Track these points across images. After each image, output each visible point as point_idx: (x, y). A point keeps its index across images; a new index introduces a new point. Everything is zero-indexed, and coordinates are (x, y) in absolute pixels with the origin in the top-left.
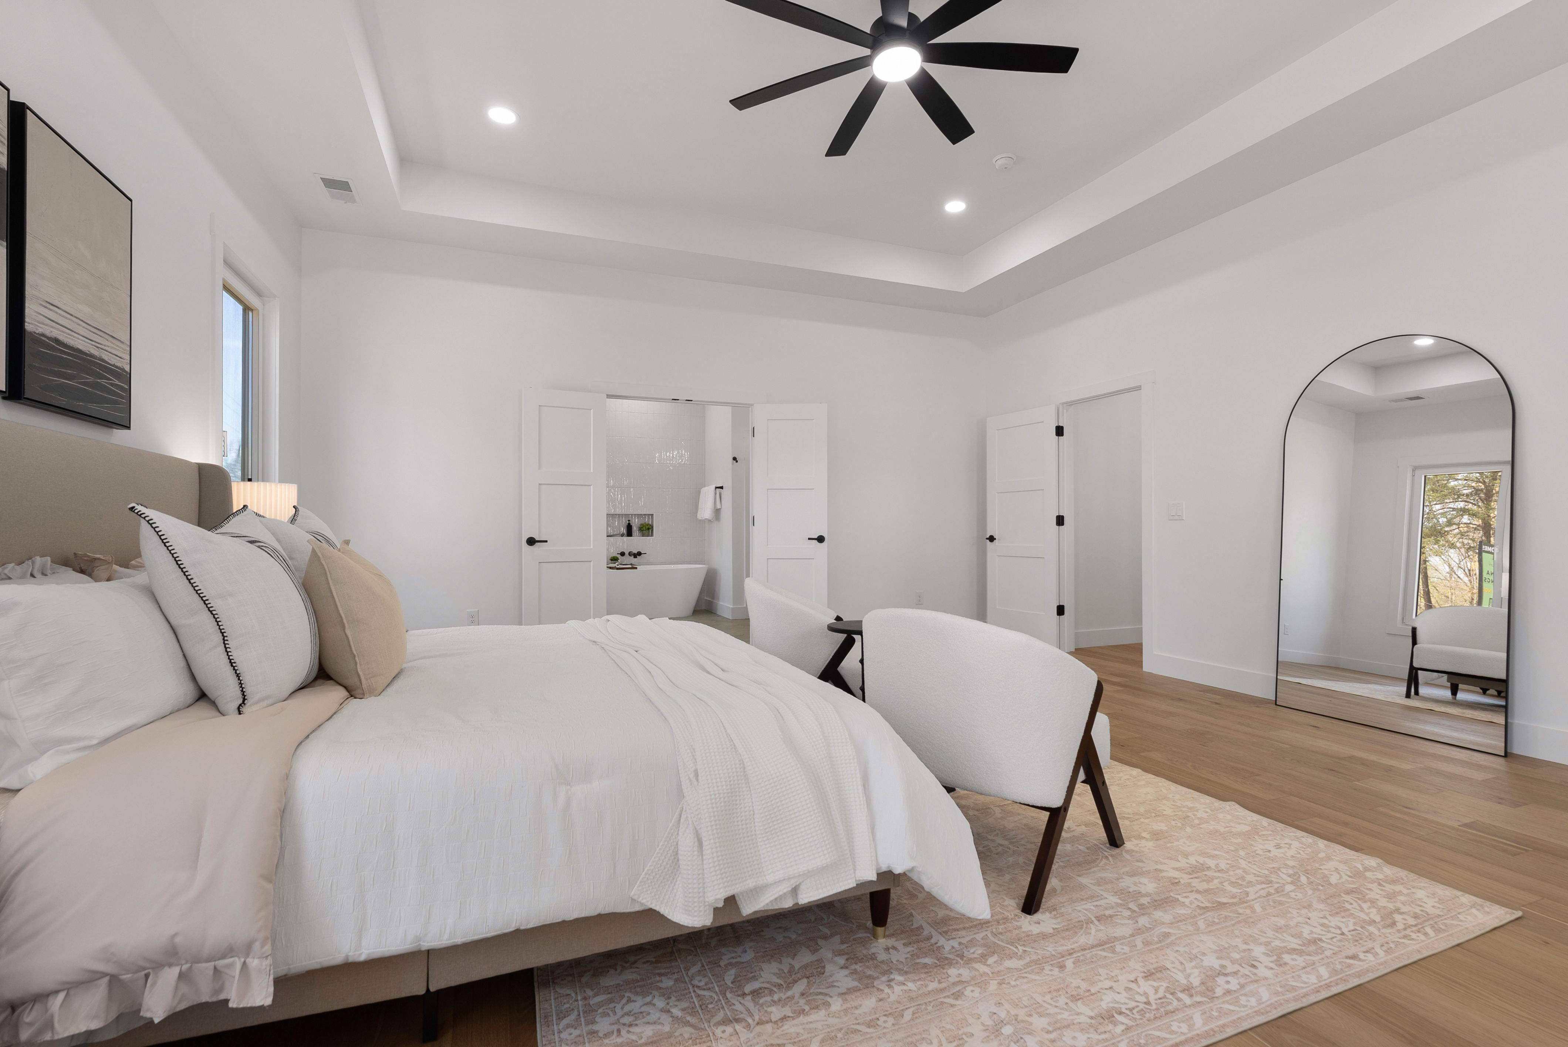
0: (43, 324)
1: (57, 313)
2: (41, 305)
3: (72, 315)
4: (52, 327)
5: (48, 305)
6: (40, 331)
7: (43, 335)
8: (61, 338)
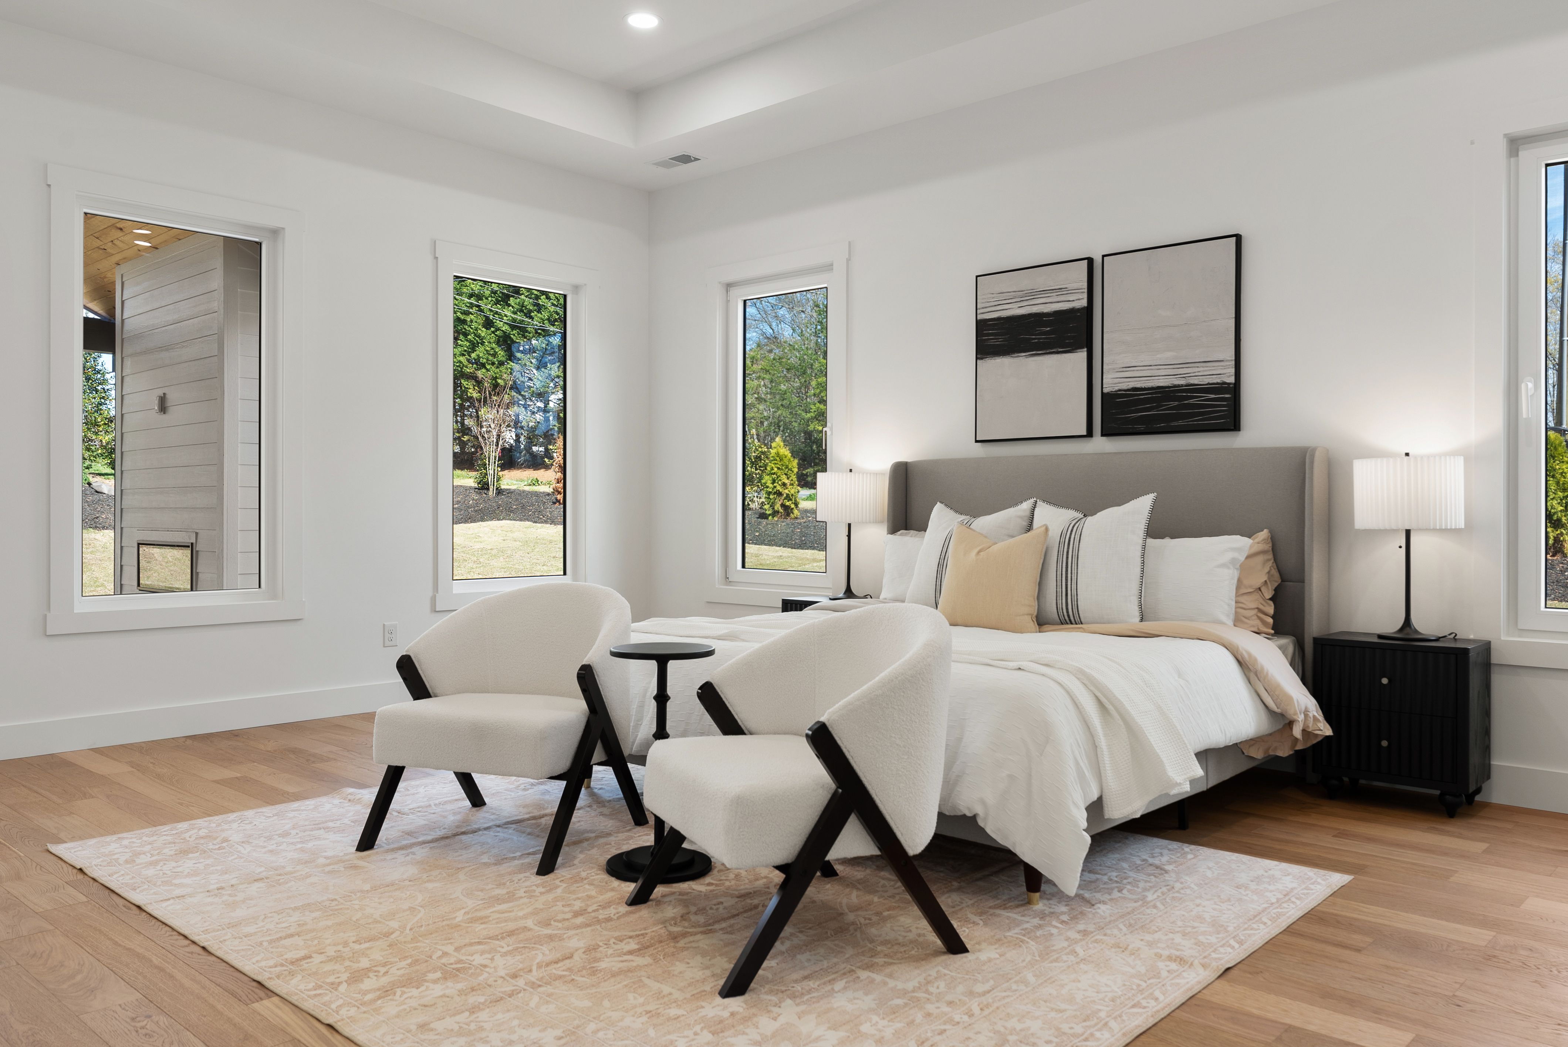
0: (1120, 383)
1: (1134, 370)
2: (1117, 372)
3: (1151, 366)
4: (1129, 382)
5: (1125, 369)
6: (1117, 388)
7: (1120, 390)
8: (1138, 385)
